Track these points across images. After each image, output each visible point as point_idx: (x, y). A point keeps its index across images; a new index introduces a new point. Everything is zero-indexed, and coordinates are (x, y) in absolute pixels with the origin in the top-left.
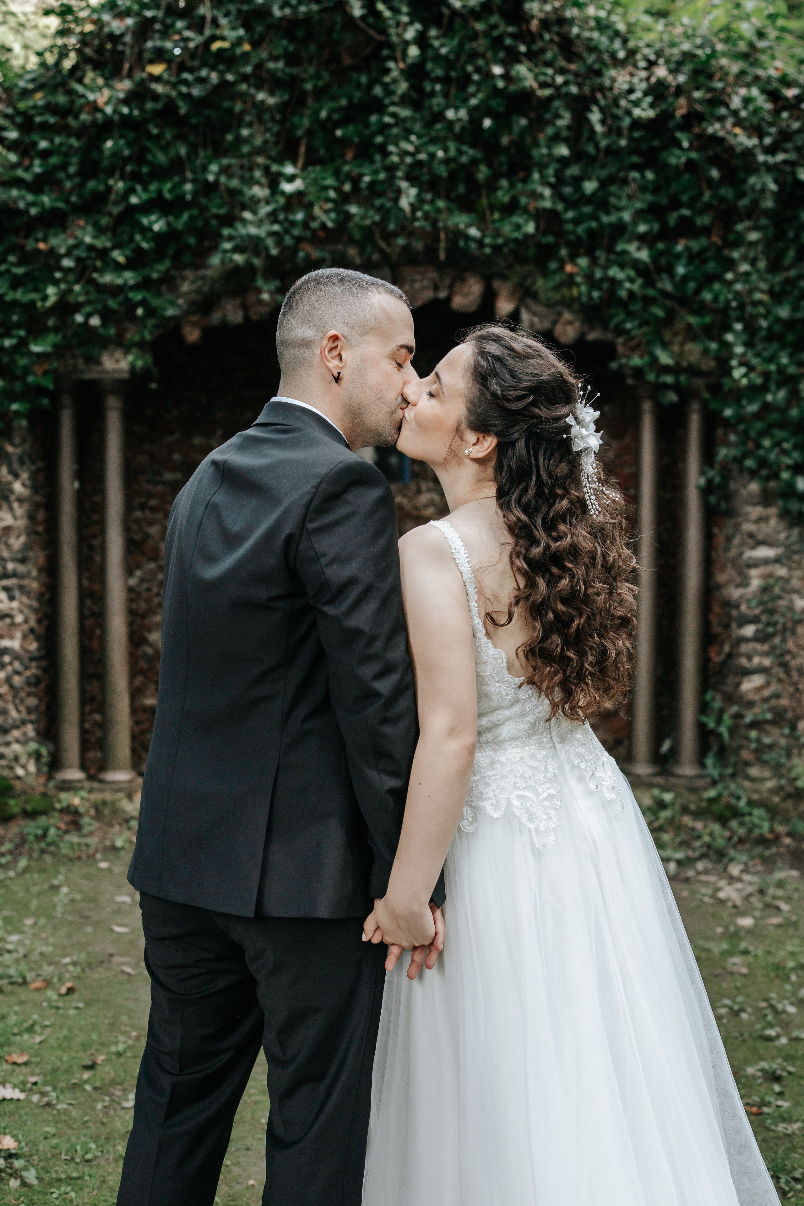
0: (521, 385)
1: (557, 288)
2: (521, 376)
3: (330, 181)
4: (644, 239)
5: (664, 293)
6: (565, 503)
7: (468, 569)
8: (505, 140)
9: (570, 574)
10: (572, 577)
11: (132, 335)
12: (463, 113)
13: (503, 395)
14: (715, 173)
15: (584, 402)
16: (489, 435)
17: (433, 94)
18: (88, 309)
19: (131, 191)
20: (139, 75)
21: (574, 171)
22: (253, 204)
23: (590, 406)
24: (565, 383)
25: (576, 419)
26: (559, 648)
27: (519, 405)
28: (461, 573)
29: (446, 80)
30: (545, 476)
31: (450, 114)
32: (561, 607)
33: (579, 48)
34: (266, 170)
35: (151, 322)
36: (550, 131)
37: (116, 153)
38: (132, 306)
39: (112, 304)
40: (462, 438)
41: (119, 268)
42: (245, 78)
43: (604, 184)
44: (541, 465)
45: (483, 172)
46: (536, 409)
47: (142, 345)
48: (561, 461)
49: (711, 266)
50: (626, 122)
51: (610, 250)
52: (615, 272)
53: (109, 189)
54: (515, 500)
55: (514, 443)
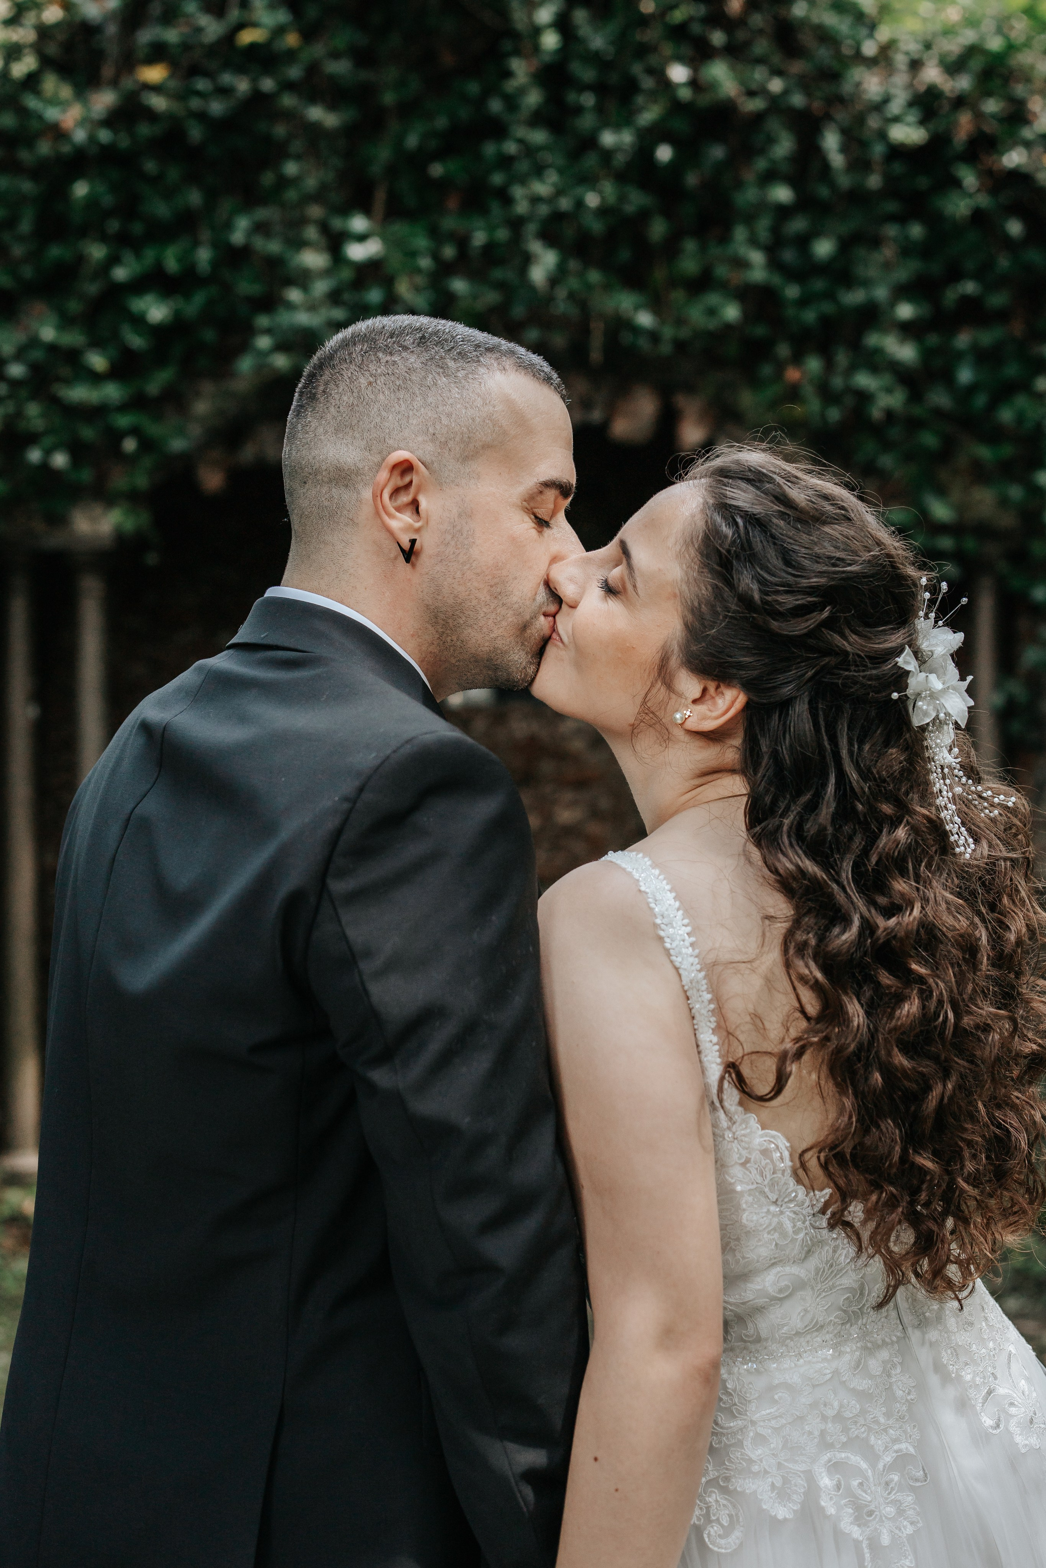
0: (804, 582)
1: (774, 404)
2: (806, 563)
3: (422, 242)
4: (908, 330)
5: (938, 413)
6: (901, 833)
7: (691, 960)
8: (692, 180)
9: (921, 992)
10: (926, 994)
11: (119, 480)
12: (627, 138)
13: (765, 602)
14: (1015, 228)
15: (932, 615)
16: (729, 685)
17: (579, 110)
18: (48, 441)
19: (114, 260)
20: (127, 83)
21: (798, 225)
22: (303, 279)
23: (946, 624)
24: (900, 579)
25: (917, 653)
26: (898, 1149)
27: (800, 627)
28: (677, 969)
29: (600, 89)
30: (854, 776)
31: (608, 138)
32: (900, 1060)
33: (806, 39)
34: (324, 228)
35: (147, 462)
36: (761, 164)
37: (92, 202)
38: (117, 436)
39: (88, 433)
40: (669, 686)
41: (96, 378)
42: (289, 86)
43: (846, 245)
44: (844, 753)
45: (658, 229)
46: (837, 637)
47: (133, 498)
48: (887, 744)
49: (1012, 370)
50: (878, 150)
51: (855, 345)
52: (864, 380)
53: (81, 259)
54: (790, 828)
55: (786, 705)
